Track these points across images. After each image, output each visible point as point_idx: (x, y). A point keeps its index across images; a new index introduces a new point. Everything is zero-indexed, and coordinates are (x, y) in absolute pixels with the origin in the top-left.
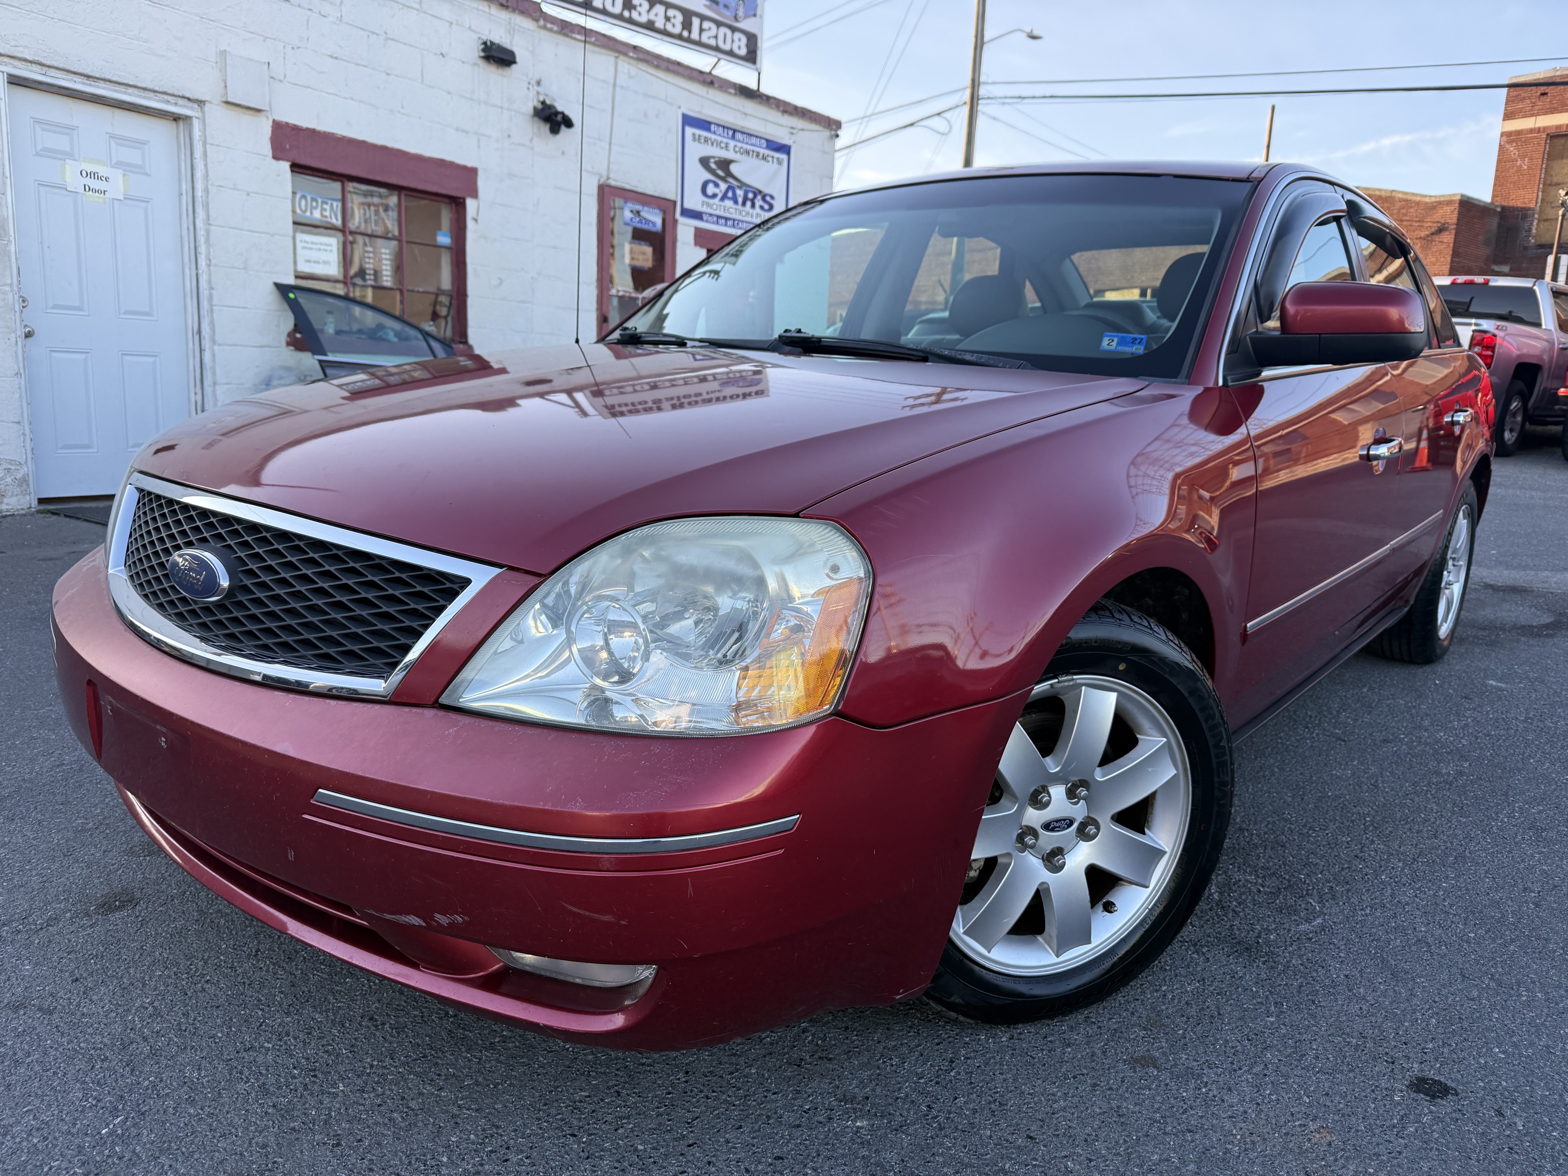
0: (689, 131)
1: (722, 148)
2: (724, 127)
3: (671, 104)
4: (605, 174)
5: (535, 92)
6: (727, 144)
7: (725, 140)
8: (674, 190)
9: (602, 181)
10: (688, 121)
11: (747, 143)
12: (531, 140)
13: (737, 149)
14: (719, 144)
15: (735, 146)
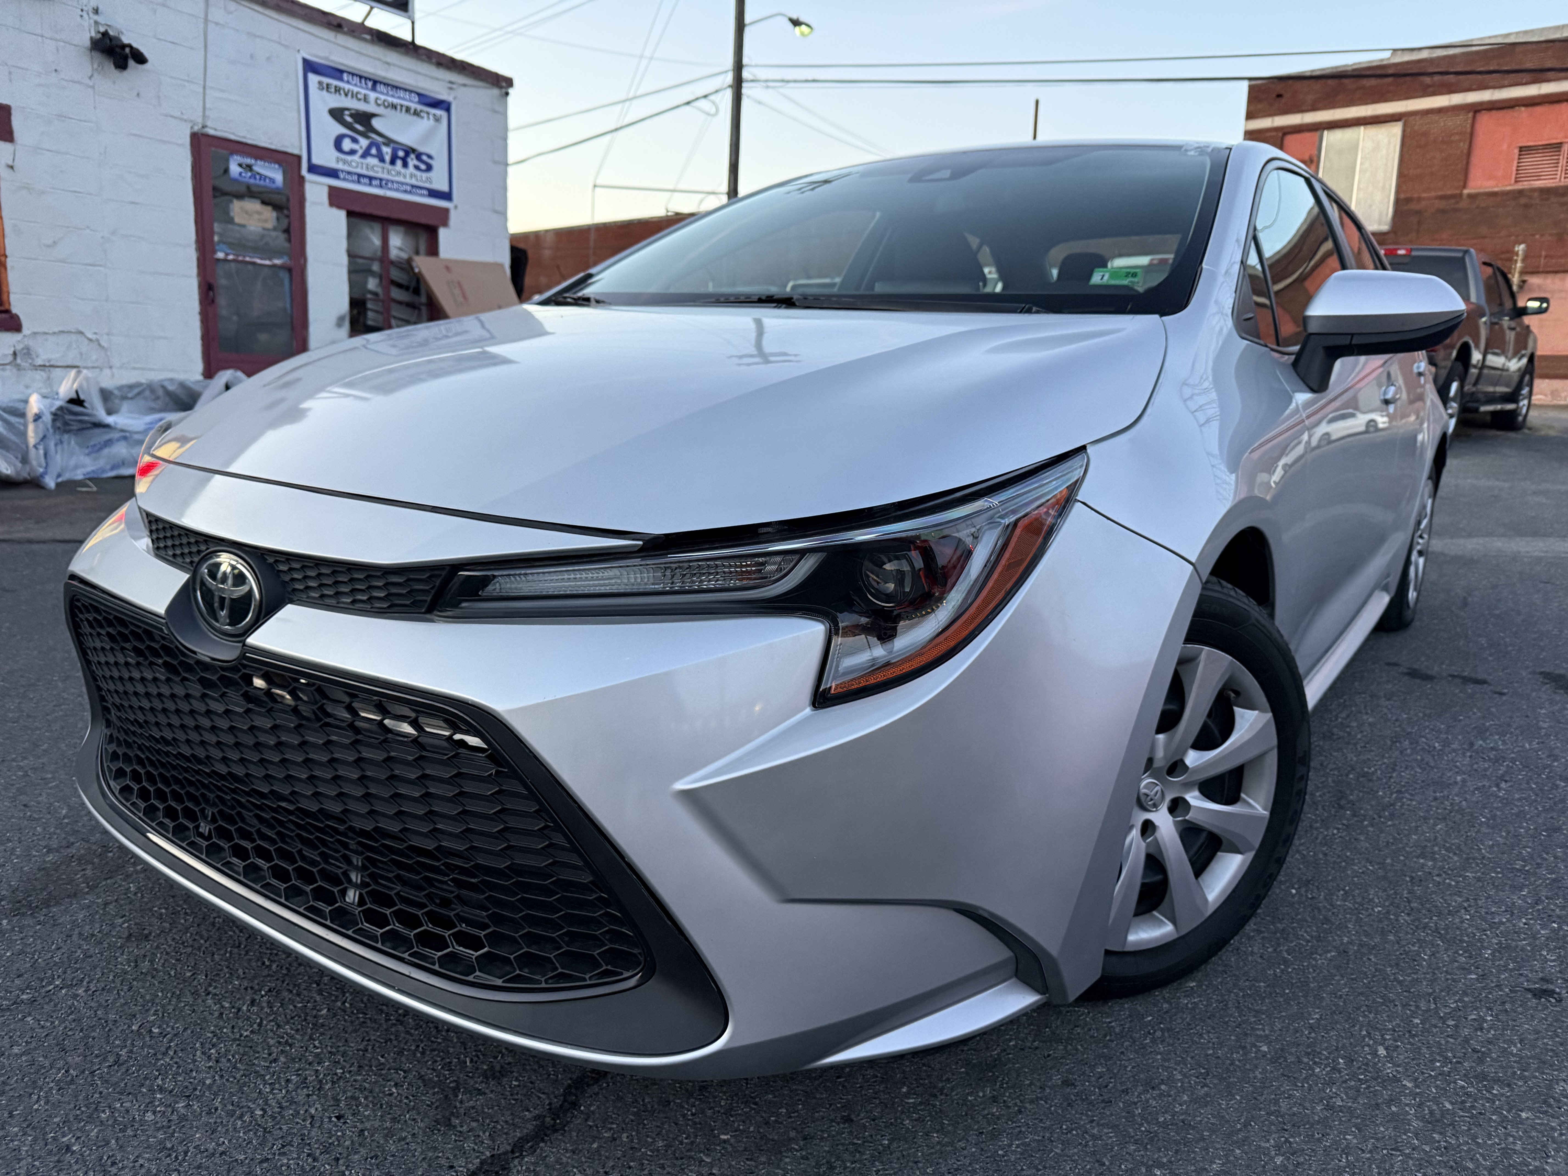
0: (313, 79)
1: (359, 100)
2: (361, 77)
3: (286, 46)
4: (200, 120)
5: (92, 22)
6: (365, 95)
7: (363, 91)
8: (297, 144)
9: (196, 129)
10: (310, 67)
11: (393, 96)
12: (90, 78)
13: (379, 102)
14: (355, 96)
15: (377, 99)
